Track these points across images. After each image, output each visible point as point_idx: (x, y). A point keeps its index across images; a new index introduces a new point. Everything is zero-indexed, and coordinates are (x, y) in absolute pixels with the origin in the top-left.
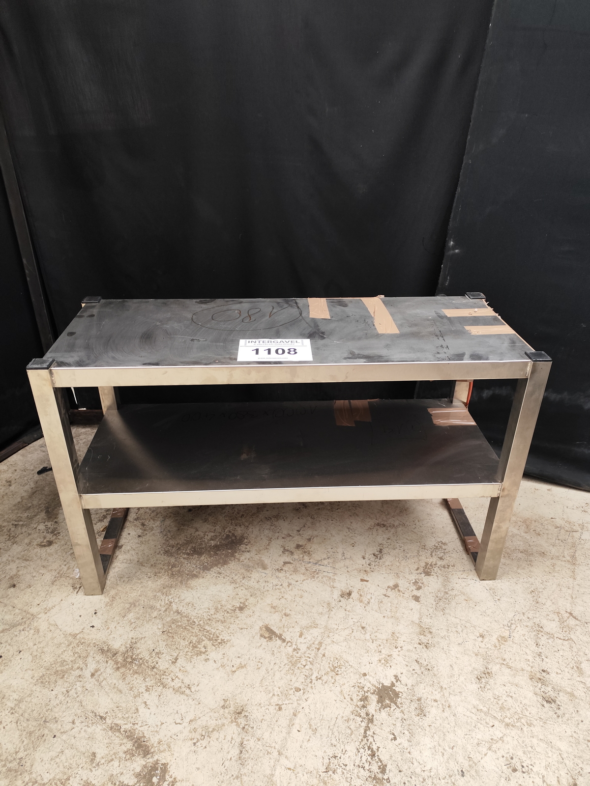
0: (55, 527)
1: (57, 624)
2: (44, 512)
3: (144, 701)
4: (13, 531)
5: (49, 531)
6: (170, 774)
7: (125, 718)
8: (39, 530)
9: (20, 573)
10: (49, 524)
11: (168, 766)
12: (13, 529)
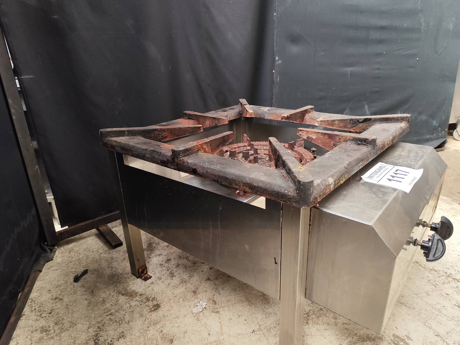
0: (144, 297)
1: (240, 333)
2: (121, 295)
3: (342, 323)
4: (115, 318)
5: (145, 301)
6: (401, 336)
7: (348, 337)
8: (135, 305)
9: (165, 331)
10: (137, 298)
11: (396, 334)
12: (112, 317)
